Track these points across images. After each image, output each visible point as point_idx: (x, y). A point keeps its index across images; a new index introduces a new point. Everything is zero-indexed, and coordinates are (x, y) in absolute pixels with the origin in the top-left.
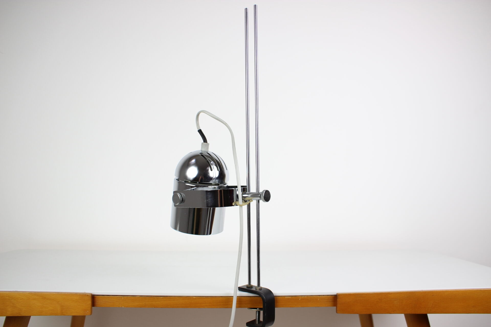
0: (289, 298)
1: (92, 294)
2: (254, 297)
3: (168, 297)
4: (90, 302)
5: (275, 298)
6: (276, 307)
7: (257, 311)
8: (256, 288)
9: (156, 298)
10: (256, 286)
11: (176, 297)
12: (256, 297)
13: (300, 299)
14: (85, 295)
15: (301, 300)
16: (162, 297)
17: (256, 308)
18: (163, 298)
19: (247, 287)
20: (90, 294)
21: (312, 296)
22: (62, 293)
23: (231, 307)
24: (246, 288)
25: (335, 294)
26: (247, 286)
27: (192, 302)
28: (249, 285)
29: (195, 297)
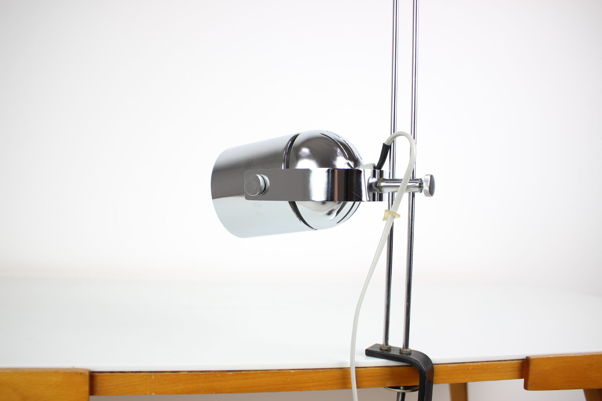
0: (453, 367)
1: (89, 370)
2: (396, 368)
3: (244, 372)
4: (86, 388)
5: (434, 368)
6: (434, 384)
7: (398, 393)
8: (401, 351)
9: (219, 375)
10: (402, 347)
11: (259, 372)
12: (400, 368)
13: (470, 369)
14: (77, 373)
15: (473, 369)
16: (231, 373)
17: (398, 388)
18: (233, 374)
19: (381, 349)
20: (86, 370)
21: (488, 363)
22: (24, 369)
23: (351, 388)
24: (378, 350)
25: (524, 357)
26: (381, 347)
27: (288, 380)
28: (385, 346)
29: (294, 371)
